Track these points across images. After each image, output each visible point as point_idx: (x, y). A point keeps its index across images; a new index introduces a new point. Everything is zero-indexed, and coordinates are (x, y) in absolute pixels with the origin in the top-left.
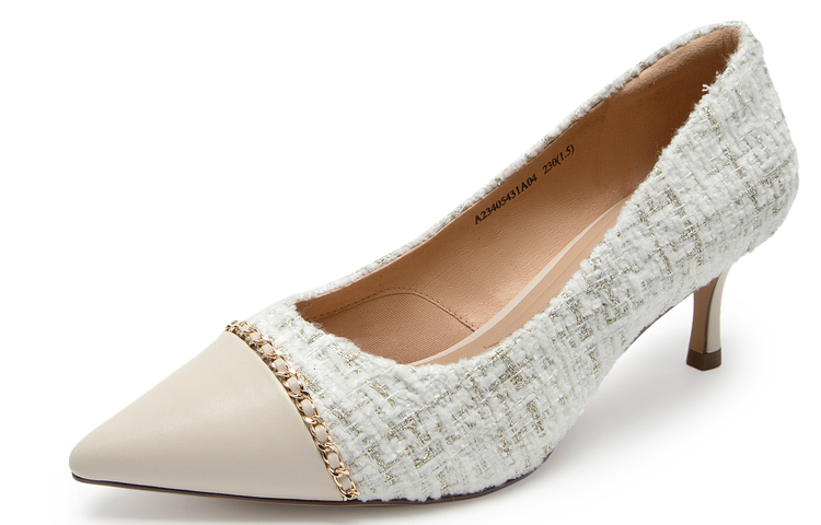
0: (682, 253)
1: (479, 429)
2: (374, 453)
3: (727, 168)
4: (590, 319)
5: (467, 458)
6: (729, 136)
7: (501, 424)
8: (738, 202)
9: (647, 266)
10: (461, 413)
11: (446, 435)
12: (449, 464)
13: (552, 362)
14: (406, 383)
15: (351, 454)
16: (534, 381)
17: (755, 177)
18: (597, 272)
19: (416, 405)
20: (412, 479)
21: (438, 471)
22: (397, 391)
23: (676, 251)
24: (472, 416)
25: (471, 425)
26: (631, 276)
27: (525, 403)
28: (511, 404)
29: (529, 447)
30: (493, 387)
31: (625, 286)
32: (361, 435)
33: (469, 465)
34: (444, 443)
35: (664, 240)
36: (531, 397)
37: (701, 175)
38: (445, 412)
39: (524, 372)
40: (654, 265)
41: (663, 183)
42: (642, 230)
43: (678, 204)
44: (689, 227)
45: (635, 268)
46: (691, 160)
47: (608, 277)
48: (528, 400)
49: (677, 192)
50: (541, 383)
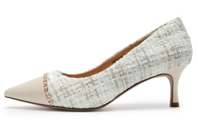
0: (143, 62)
1: (81, 92)
2: (56, 93)
3: (161, 46)
4: (116, 74)
5: (77, 98)
6: (163, 39)
7: (87, 92)
8: (162, 53)
9: (133, 64)
10: (77, 88)
11: (73, 92)
12: (73, 99)
13: (103, 82)
14: (67, 80)
15: (51, 93)
16: (98, 85)
17: (169, 48)
18: (119, 63)
19: (68, 85)
20: (63, 101)
21: (70, 100)
22: (64, 82)
23: (142, 62)
24: (80, 89)
25: (80, 91)
26: (128, 66)
27: (94, 89)
28: (90, 89)
29: (94, 99)
30: (87, 84)
31: (126, 68)
32: (54, 89)
33: (77, 100)
34: (72, 94)
35: (139, 59)
36: (96, 88)
37: (153, 46)
38: (74, 88)
39: (95, 82)
40: (135, 64)
41: (142, 47)
42: (133, 56)
43: (144, 52)
44: (147, 57)
45: (130, 64)
46: (151, 43)
47: (122, 65)
48: (95, 89)
49: (145, 49)
50: (99, 85)
